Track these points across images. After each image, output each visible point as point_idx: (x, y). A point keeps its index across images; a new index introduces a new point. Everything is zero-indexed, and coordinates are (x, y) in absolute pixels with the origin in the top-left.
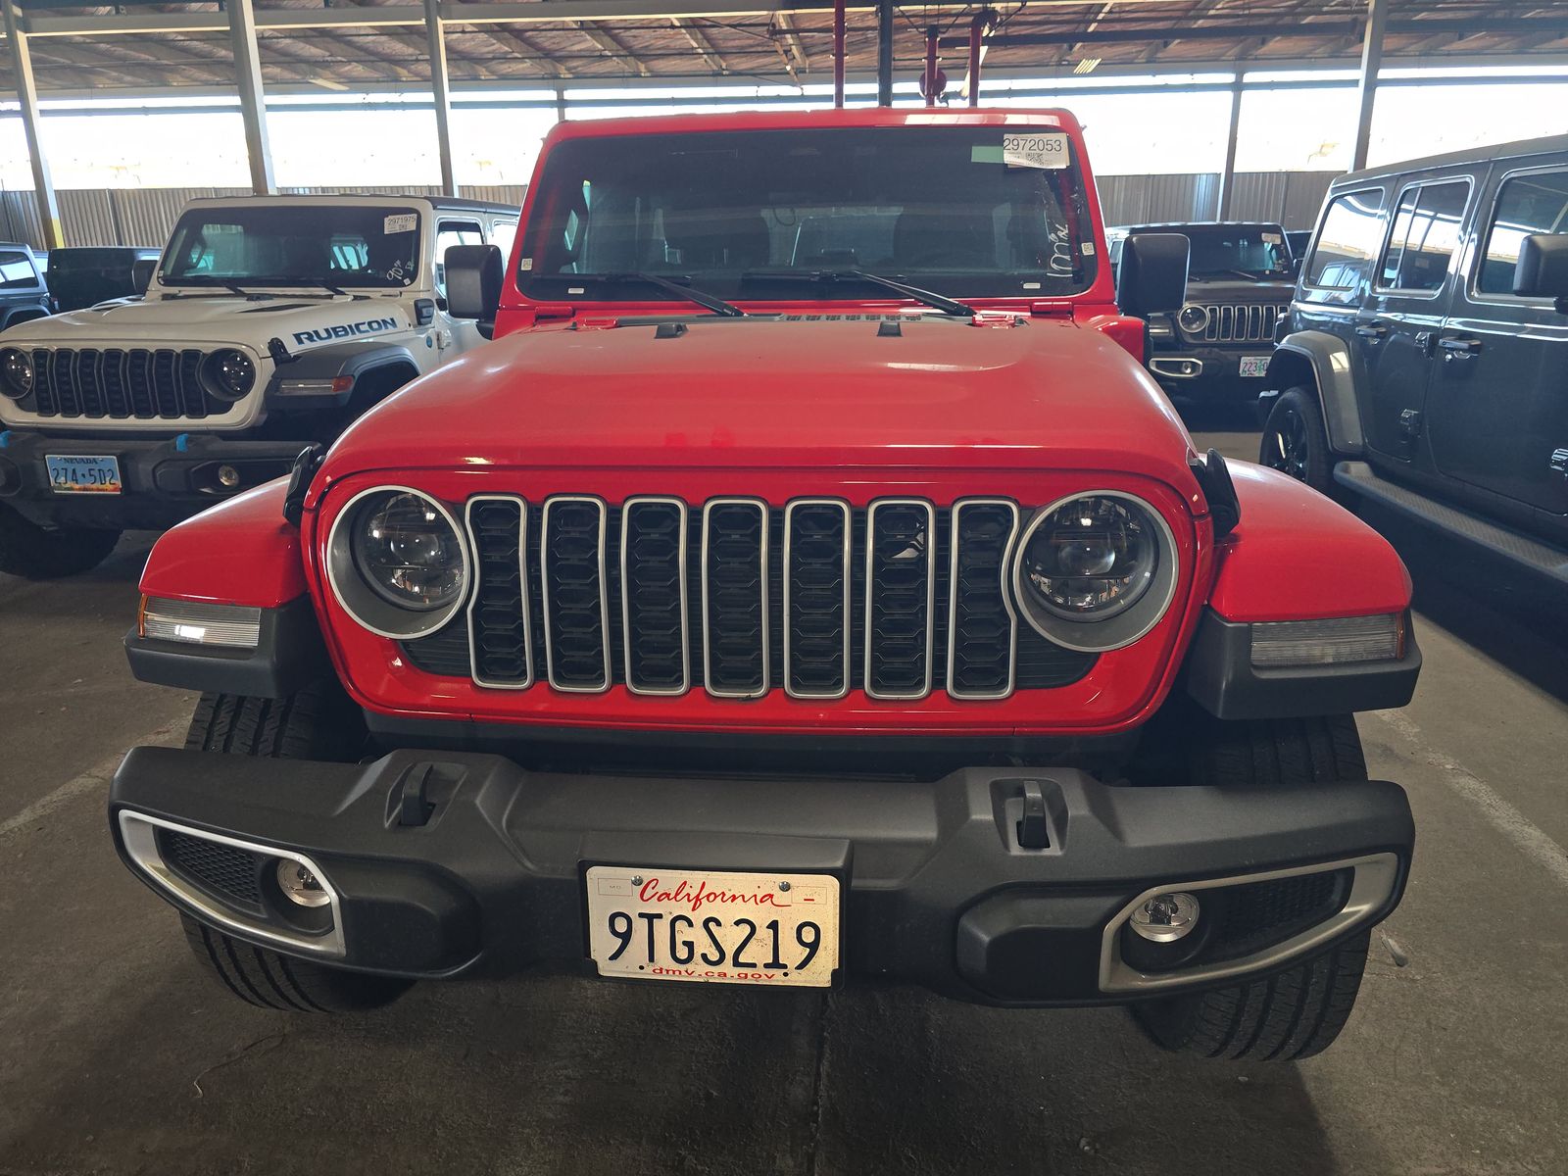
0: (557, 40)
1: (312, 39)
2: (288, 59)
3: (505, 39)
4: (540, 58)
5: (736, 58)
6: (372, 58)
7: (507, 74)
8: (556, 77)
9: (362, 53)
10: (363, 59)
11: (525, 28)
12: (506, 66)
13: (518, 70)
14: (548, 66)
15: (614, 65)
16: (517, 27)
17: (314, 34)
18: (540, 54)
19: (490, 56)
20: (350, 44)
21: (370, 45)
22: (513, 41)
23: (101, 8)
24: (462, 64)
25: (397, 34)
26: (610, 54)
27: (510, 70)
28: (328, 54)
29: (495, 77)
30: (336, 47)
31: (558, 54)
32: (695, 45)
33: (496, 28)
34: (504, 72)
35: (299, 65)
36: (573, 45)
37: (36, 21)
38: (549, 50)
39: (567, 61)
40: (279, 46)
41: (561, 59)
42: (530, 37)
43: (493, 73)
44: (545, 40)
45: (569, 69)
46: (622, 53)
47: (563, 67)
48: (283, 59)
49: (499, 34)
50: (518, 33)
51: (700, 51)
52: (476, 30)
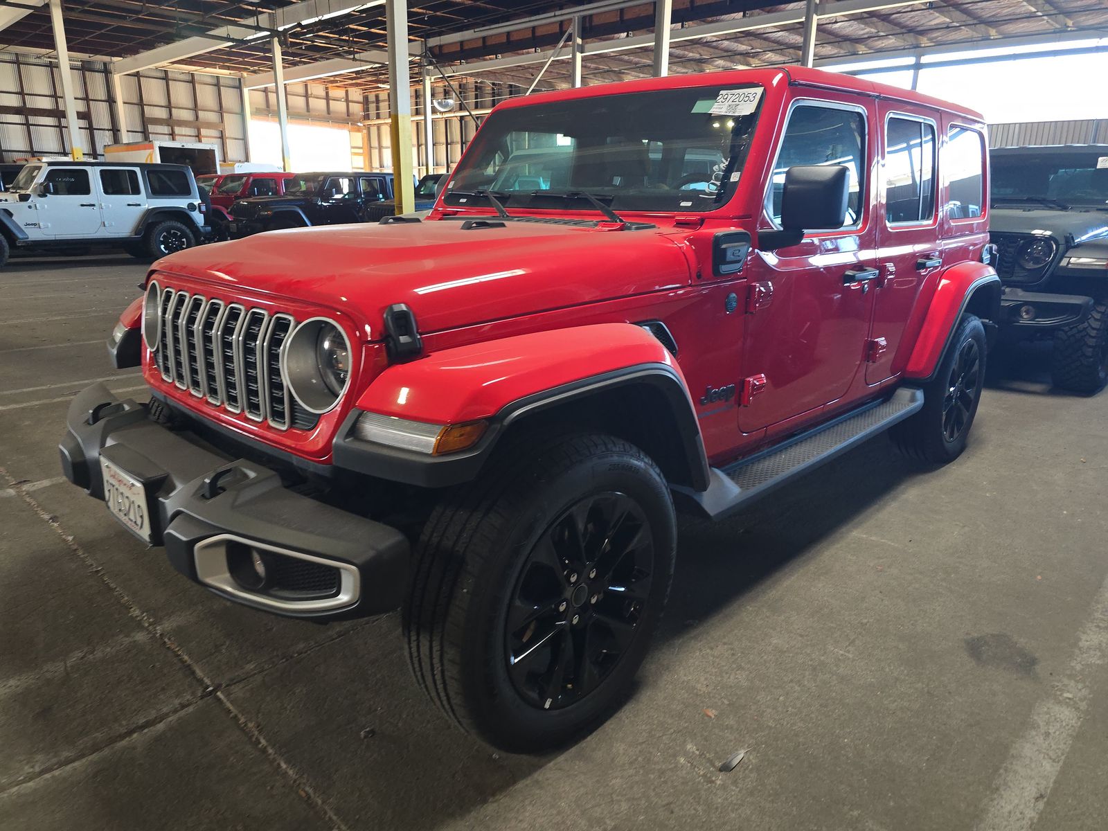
0: (916, 19)
1: (740, 39)
2: (729, 54)
3: (873, 23)
4: (903, 33)
5: (1082, 16)
6: (782, 47)
7: (882, 48)
8: (917, 47)
9: (776, 45)
10: (775, 48)
11: (890, 12)
12: (880, 42)
13: (889, 44)
14: (910, 39)
15: (965, 33)
16: (883, 12)
17: (742, 35)
18: (904, 30)
19: (866, 36)
20: (766, 39)
21: (779, 38)
22: (880, 24)
23: (622, 34)
24: (844, 44)
25: (794, 29)
26: (958, 25)
27: (883, 45)
28: (750, 48)
29: (872, 51)
30: (757, 43)
31: (919, 29)
32: (1033, 9)
33: (866, 15)
34: (879, 47)
35: (736, 56)
36: (931, 21)
37: (587, 46)
38: (911, 27)
39: (927, 34)
40: (723, 46)
41: (922, 33)
42: (896, 18)
43: (870, 48)
44: (906, 19)
45: (931, 40)
46: (971, 22)
47: (926, 39)
48: (725, 54)
49: (867, 20)
50: (885, 17)
51: (1040, 14)
52: (846, 19)
